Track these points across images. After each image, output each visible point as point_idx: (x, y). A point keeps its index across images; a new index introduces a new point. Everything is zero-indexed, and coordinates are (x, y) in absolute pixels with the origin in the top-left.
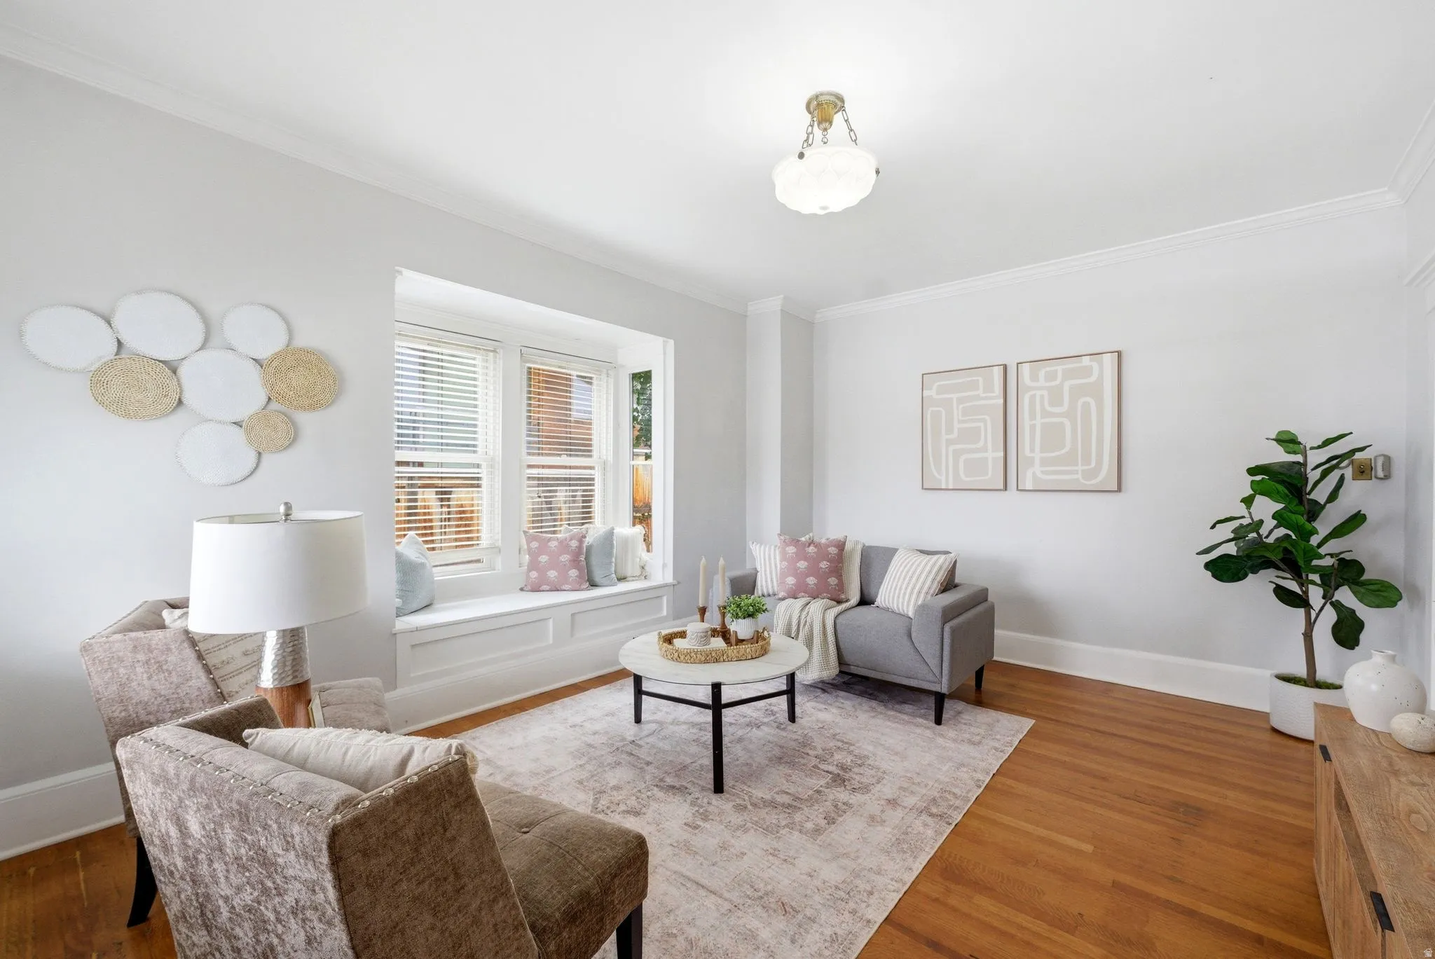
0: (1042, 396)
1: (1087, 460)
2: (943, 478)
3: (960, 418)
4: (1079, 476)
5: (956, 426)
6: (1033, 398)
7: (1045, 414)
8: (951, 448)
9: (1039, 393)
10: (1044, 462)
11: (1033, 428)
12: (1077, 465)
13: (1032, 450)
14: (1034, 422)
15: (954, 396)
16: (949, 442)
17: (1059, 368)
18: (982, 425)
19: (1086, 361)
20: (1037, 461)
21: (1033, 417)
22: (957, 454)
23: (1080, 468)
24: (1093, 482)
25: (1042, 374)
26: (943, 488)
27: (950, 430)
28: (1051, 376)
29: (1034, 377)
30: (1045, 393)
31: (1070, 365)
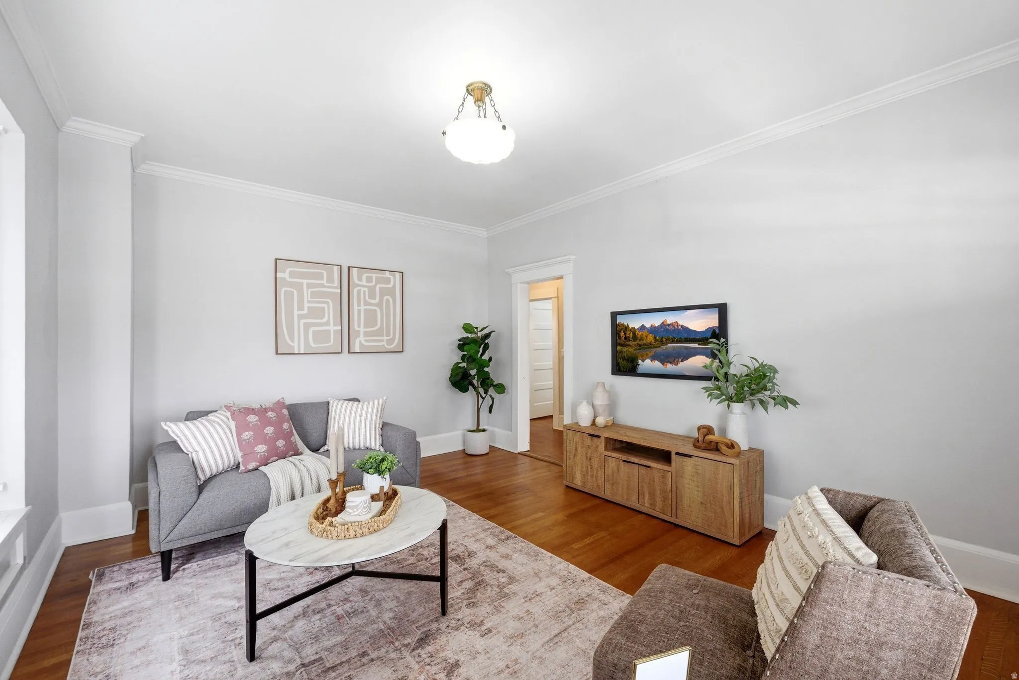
0: (364, 291)
1: (388, 335)
2: (295, 345)
3: (309, 299)
4: (385, 343)
5: (306, 305)
6: (359, 291)
7: (366, 303)
8: (302, 321)
9: (363, 289)
10: (366, 334)
11: (359, 311)
12: (383, 336)
13: (359, 326)
14: (359, 308)
15: (305, 282)
16: (301, 317)
17: (374, 276)
18: (326, 306)
19: (387, 274)
20: (362, 334)
21: (359, 305)
22: (307, 326)
23: (385, 338)
24: (392, 346)
25: (364, 277)
26: (295, 352)
27: (301, 308)
28: (369, 280)
29: (360, 279)
30: (366, 289)
31: (380, 275)
